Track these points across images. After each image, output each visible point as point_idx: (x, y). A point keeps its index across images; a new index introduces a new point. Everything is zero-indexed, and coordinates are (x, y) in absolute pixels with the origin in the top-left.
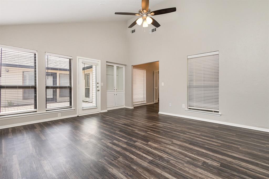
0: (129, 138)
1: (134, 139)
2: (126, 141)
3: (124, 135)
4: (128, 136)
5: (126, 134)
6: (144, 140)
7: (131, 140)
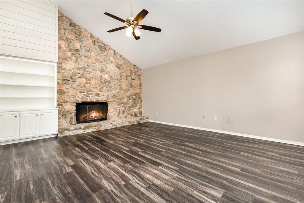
0: (149, 144)
1: (145, 144)
2: (152, 142)
3: (155, 147)
4: (150, 147)
5: (152, 147)
6: (137, 143)
7: (148, 143)
